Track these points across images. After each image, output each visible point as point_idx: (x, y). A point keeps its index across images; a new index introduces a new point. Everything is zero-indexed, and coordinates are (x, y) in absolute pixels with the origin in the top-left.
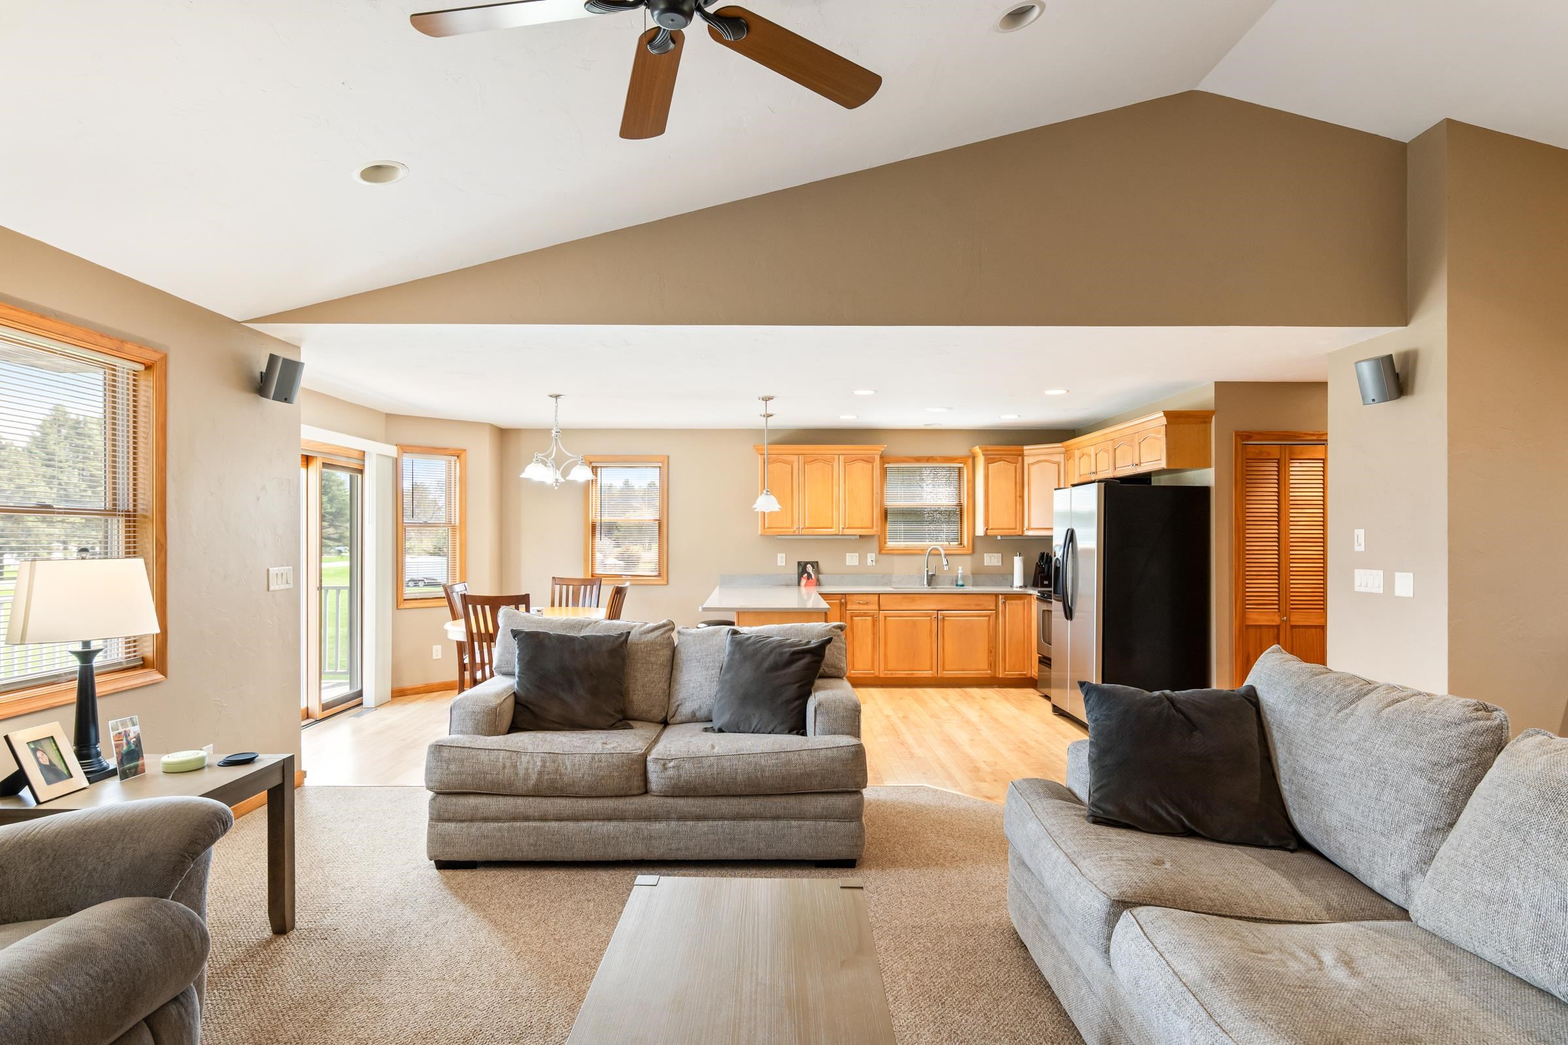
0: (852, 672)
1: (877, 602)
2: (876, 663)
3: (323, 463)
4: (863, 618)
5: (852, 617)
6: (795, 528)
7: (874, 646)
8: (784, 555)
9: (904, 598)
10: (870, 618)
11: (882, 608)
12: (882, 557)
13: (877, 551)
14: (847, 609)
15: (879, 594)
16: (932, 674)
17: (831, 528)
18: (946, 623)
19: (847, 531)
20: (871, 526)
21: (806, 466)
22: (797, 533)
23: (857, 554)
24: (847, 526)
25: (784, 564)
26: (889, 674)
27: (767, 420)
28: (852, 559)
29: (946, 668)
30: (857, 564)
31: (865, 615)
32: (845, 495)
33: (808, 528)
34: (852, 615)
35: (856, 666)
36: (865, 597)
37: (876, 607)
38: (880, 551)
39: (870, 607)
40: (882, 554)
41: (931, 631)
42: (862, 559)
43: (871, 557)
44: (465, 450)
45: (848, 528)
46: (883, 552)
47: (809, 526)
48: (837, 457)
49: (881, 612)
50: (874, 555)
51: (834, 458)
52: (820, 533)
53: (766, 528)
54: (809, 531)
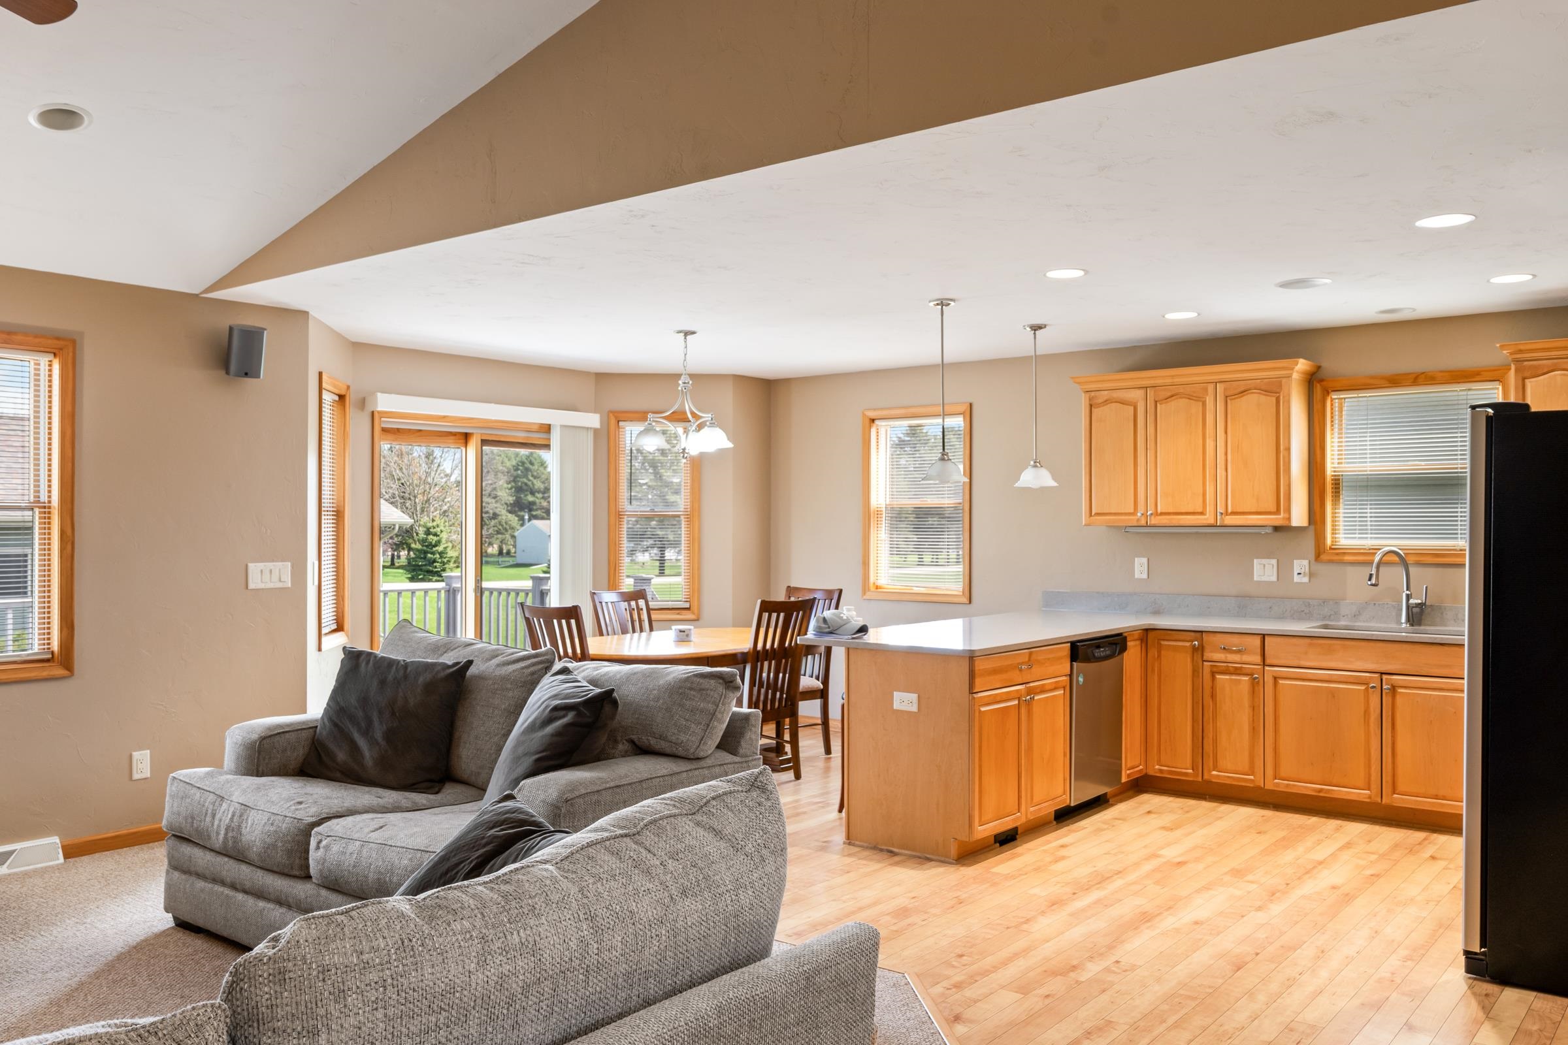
0: (1214, 773)
1: (1259, 650)
2: (1259, 763)
4: (1234, 677)
5: (1213, 674)
6: (1139, 514)
7: (1254, 730)
8: (1145, 560)
9: (1310, 644)
10: (1246, 678)
11: (1268, 661)
12: (1321, 568)
13: (1312, 556)
14: (1205, 658)
15: (1264, 635)
16: (1370, 797)
17: (1202, 513)
18: (1399, 700)
19: (1229, 520)
20: (1273, 508)
21: (1158, 405)
22: (1143, 522)
23: (1274, 562)
24: (1230, 510)
25: (1145, 576)
26: (1281, 785)
27: (1035, 333)
28: (1264, 570)
29: (1401, 787)
30: (1274, 578)
31: (1238, 672)
32: (1226, 454)
33: (1162, 514)
34: (1215, 670)
35: (1222, 763)
36: (1235, 640)
37: (1257, 659)
38: (1318, 557)
39: (1246, 658)
40: (1322, 562)
41: (1367, 712)
42: (1283, 570)
43: (1301, 565)
45: (1233, 513)
46: (1324, 557)
47: (1163, 511)
48: (1211, 387)
49: (1267, 668)
50: (1306, 562)
51: (1206, 390)
52: (1182, 523)
53: (1093, 514)
54: (1164, 520)
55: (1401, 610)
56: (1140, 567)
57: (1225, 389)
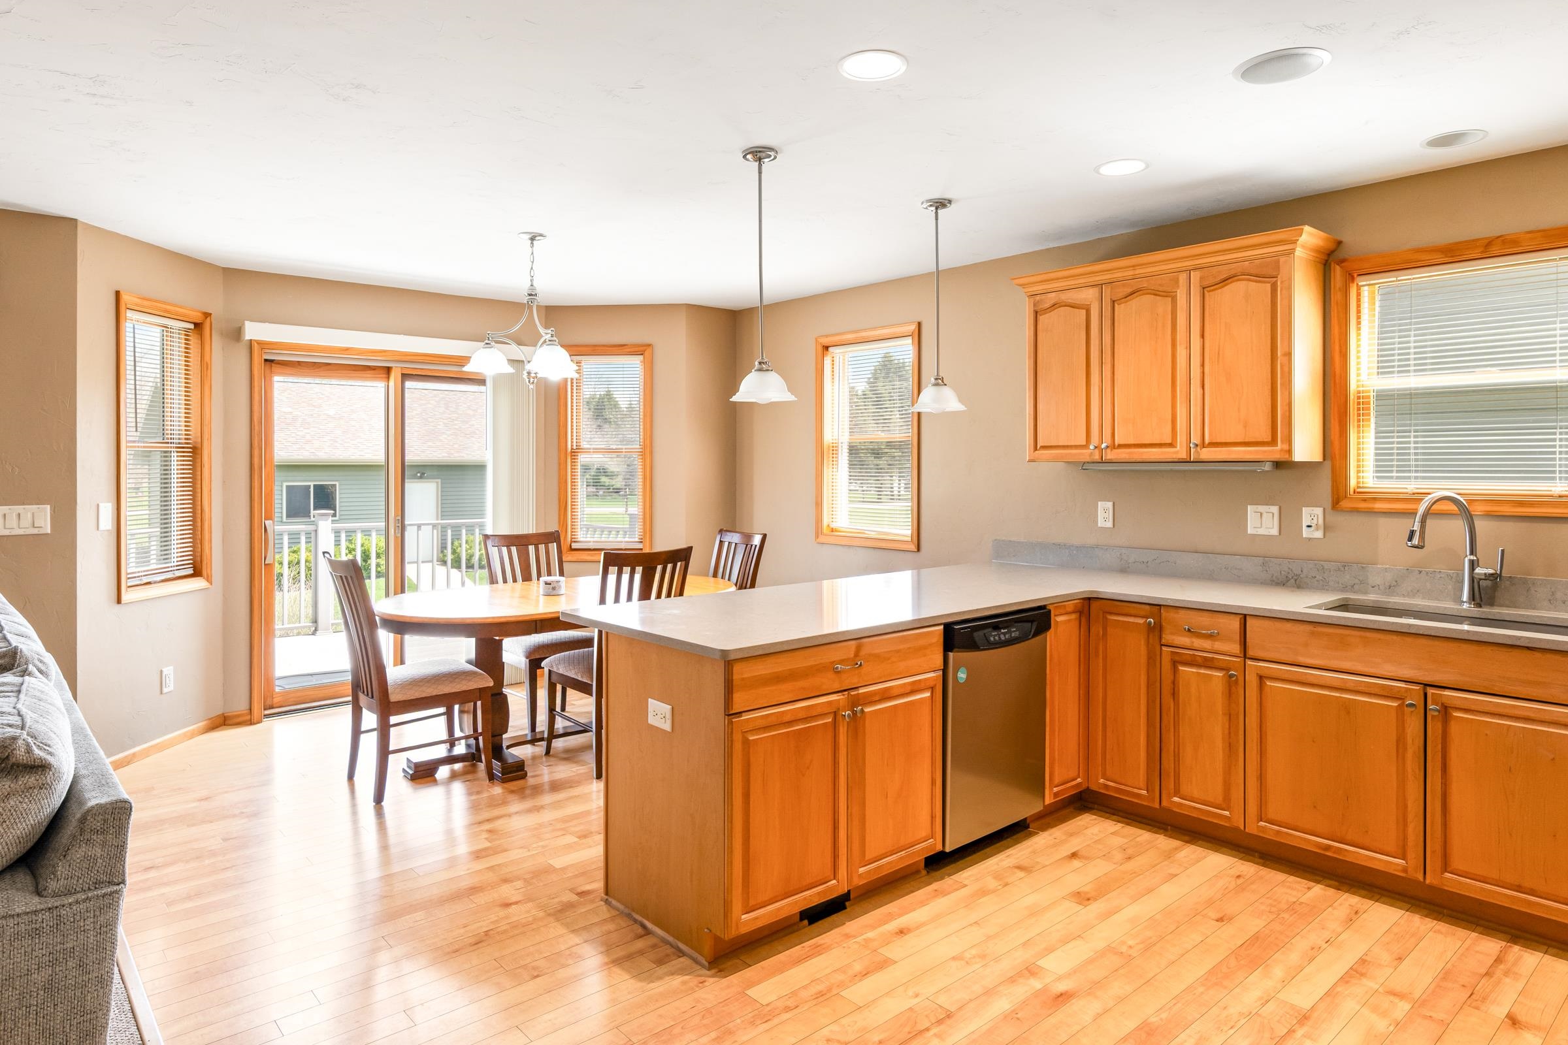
0: (1176, 799)
1: (1237, 637)
2: (1237, 794)
3: (402, 374)
4: (1202, 671)
5: (1175, 664)
6: (1092, 447)
7: (1230, 748)
8: (1110, 505)
9: (1313, 633)
10: (1220, 674)
11: (1250, 653)
12: (1339, 519)
13: (1328, 501)
14: (1163, 641)
15: (1245, 616)
16: (1405, 870)
17: (1171, 445)
18: (1454, 728)
19: (1207, 454)
20: (1266, 436)
21: (1116, 305)
22: (1097, 457)
23: (1275, 509)
24: (1207, 441)
25: (1109, 524)
26: (1269, 830)
28: (1261, 521)
29: (1457, 862)
30: (1275, 531)
31: (1208, 664)
32: (1203, 365)
33: (1120, 446)
34: (1177, 658)
35: (1185, 788)
36: (1204, 620)
37: (1236, 648)
38: (1336, 503)
39: (1218, 646)
40: (1343, 511)
41: (1400, 742)
42: (1288, 521)
43: (1312, 516)
44: (649, 345)
45: (1213, 444)
46: (1344, 504)
47: (1121, 443)
48: (1183, 278)
49: (1249, 662)
50: (1319, 511)
51: (1177, 281)
52: (1146, 457)
53: (1038, 448)
54: (1122, 454)
55: (1462, 582)
56: (1104, 514)
57: (1201, 278)
